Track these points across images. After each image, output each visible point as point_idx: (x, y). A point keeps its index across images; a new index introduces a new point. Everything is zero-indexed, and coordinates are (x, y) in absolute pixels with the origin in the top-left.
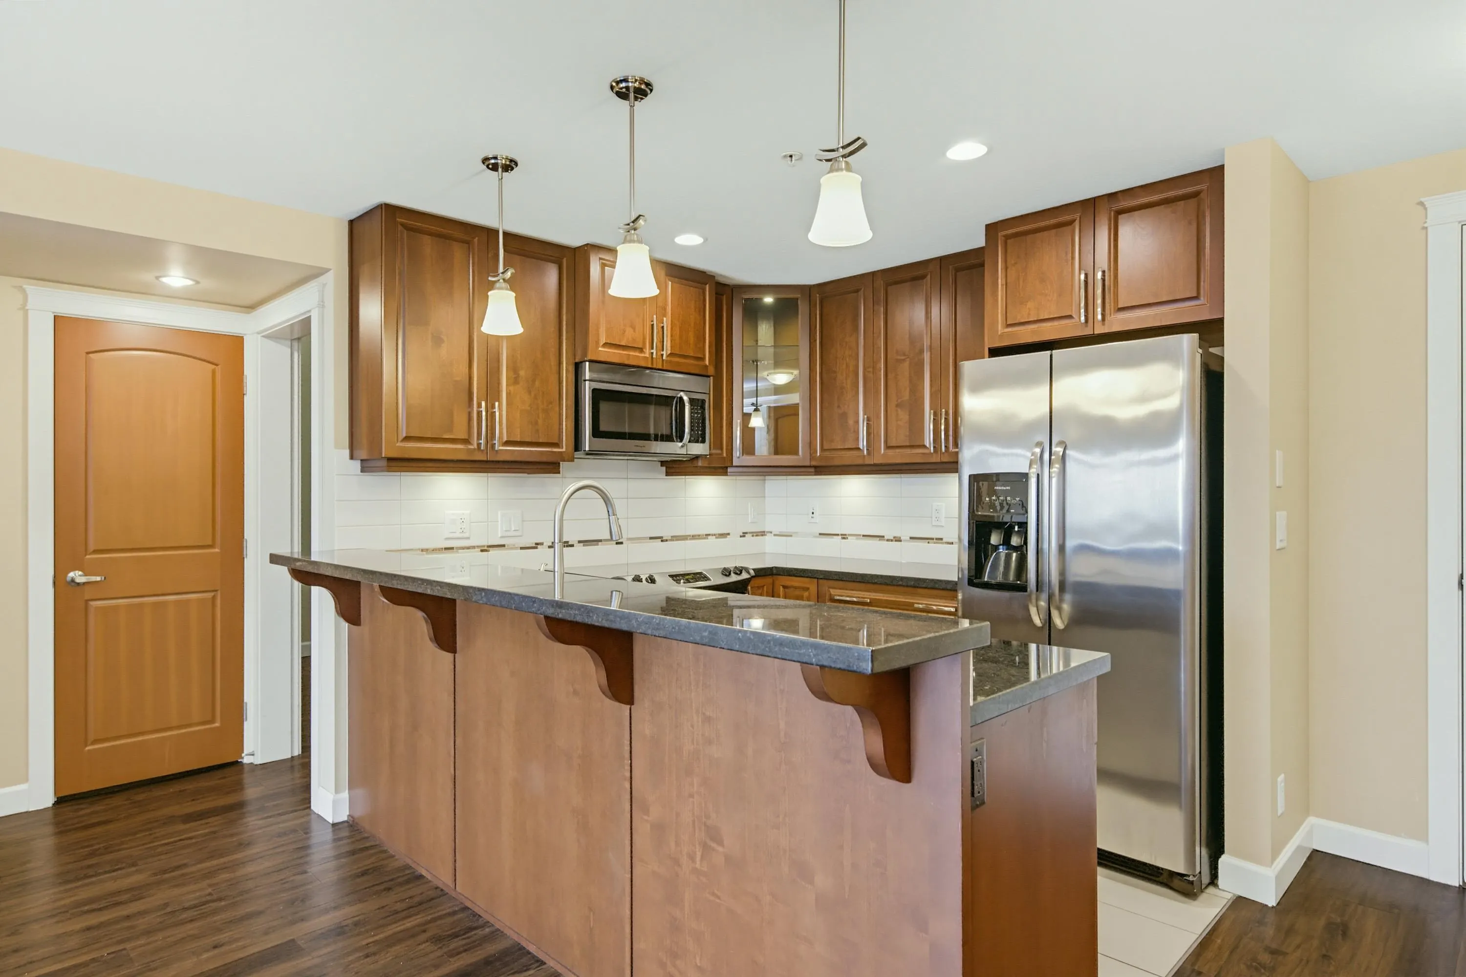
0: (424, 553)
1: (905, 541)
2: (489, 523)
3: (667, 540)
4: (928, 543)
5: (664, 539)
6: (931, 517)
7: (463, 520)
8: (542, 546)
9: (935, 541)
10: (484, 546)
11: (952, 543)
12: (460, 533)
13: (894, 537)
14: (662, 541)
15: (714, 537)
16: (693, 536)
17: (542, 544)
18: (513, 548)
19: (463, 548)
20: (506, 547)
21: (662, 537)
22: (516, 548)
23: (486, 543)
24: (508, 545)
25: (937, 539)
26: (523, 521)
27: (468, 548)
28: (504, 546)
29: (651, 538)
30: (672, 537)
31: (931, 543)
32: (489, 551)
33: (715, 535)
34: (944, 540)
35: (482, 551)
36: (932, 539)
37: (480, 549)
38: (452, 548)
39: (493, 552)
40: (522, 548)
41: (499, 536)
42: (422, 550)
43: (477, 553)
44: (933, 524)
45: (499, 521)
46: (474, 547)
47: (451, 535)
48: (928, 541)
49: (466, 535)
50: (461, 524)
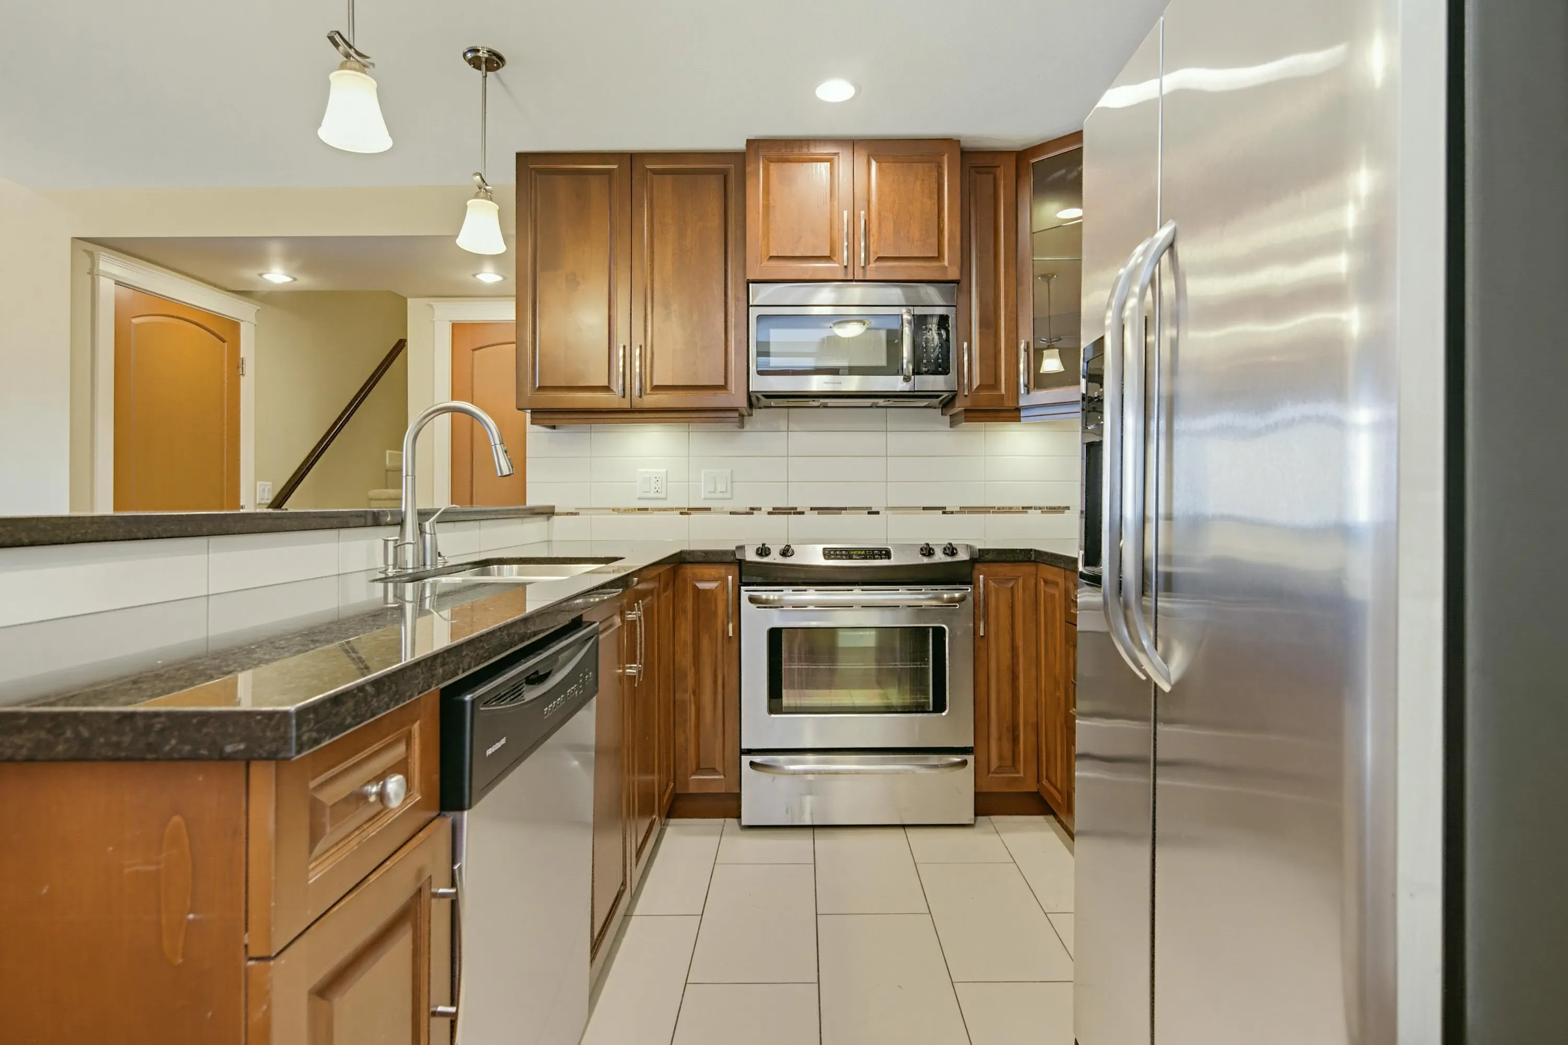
0: (616, 513)
2: (690, 483)
3: (952, 513)
5: (947, 510)
7: (657, 479)
8: (759, 511)
10: (685, 508)
12: (655, 492)
14: (944, 513)
15: (1040, 511)
16: (999, 508)
17: (760, 509)
18: (721, 512)
19: (659, 510)
20: (712, 511)
21: (945, 508)
22: (725, 513)
23: (686, 506)
24: (715, 509)
26: (732, 482)
27: (665, 510)
28: (709, 509)
29: (924, 508)
30: (960, 507)
32: (690, 514)
33: (1040, 508)
35: (681, 513)
37: (679, 512)
38: (646, 509)
39: (695, 516)
40: (731, 513)
41: (703, 497)
42: (613, 510)
43: (676, 516)
45: (703, 480)
46: (672, 509)
47: (644, 495)
49: (663, 495)
50: (655, 483)
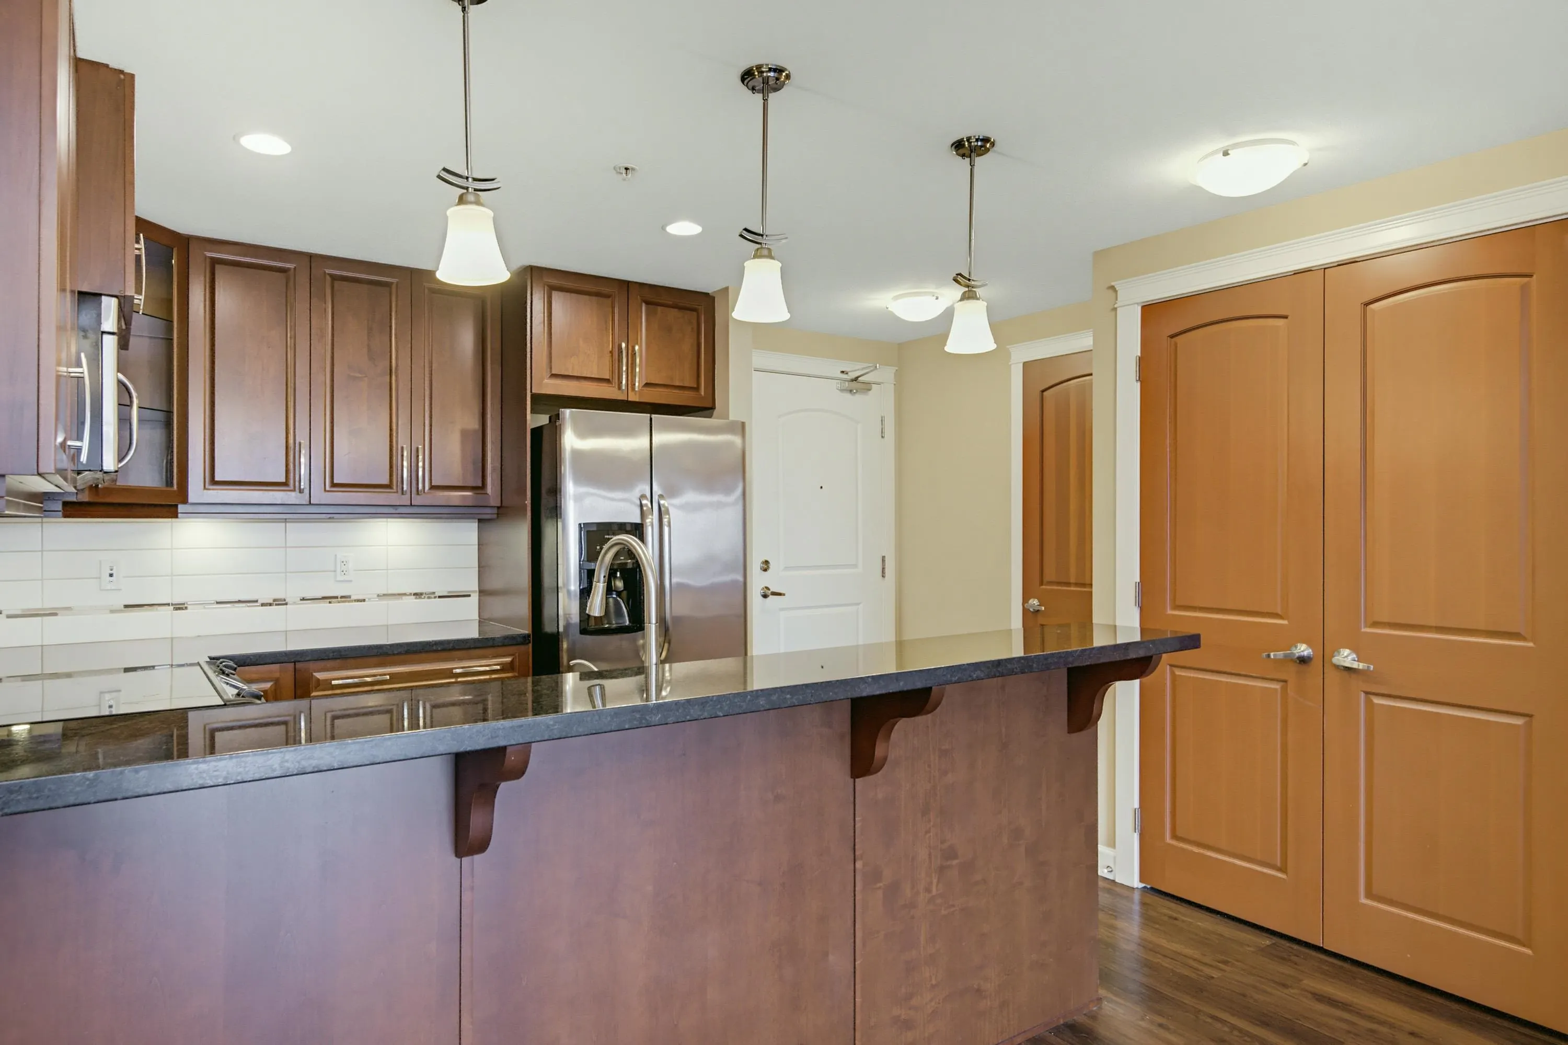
1: (295, 603)
4: (330, 603)
6: (335, 571)
9: (339, 599)
11: (364, 600)
13: (274, 600)
25: (342, 597)
31: (334, 603)
34: (353, 598)
36: (337, 597)
44: (338, 579)
48: (328, 600)
